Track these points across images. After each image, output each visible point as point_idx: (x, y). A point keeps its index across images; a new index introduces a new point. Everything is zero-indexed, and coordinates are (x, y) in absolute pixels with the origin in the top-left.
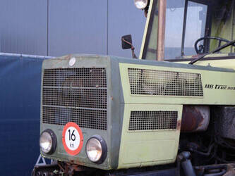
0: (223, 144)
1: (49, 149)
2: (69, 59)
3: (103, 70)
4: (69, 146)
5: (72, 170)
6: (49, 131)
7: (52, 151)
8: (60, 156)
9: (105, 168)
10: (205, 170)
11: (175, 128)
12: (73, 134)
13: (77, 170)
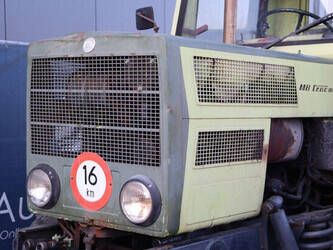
0: (321, 179)
1: (46, 199)
2: (83, 40)
3: (152, 60)
4: (84, 195)
5: (91, 235)
6: (45, 168)
7: (52, 202)
8: (67, 212)
9: (156, 234)
10: (306, 225)
11: (260, 158)
12: (91, 174)
13: (101, 235)
